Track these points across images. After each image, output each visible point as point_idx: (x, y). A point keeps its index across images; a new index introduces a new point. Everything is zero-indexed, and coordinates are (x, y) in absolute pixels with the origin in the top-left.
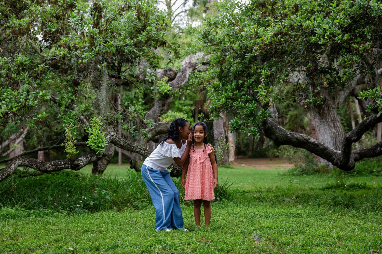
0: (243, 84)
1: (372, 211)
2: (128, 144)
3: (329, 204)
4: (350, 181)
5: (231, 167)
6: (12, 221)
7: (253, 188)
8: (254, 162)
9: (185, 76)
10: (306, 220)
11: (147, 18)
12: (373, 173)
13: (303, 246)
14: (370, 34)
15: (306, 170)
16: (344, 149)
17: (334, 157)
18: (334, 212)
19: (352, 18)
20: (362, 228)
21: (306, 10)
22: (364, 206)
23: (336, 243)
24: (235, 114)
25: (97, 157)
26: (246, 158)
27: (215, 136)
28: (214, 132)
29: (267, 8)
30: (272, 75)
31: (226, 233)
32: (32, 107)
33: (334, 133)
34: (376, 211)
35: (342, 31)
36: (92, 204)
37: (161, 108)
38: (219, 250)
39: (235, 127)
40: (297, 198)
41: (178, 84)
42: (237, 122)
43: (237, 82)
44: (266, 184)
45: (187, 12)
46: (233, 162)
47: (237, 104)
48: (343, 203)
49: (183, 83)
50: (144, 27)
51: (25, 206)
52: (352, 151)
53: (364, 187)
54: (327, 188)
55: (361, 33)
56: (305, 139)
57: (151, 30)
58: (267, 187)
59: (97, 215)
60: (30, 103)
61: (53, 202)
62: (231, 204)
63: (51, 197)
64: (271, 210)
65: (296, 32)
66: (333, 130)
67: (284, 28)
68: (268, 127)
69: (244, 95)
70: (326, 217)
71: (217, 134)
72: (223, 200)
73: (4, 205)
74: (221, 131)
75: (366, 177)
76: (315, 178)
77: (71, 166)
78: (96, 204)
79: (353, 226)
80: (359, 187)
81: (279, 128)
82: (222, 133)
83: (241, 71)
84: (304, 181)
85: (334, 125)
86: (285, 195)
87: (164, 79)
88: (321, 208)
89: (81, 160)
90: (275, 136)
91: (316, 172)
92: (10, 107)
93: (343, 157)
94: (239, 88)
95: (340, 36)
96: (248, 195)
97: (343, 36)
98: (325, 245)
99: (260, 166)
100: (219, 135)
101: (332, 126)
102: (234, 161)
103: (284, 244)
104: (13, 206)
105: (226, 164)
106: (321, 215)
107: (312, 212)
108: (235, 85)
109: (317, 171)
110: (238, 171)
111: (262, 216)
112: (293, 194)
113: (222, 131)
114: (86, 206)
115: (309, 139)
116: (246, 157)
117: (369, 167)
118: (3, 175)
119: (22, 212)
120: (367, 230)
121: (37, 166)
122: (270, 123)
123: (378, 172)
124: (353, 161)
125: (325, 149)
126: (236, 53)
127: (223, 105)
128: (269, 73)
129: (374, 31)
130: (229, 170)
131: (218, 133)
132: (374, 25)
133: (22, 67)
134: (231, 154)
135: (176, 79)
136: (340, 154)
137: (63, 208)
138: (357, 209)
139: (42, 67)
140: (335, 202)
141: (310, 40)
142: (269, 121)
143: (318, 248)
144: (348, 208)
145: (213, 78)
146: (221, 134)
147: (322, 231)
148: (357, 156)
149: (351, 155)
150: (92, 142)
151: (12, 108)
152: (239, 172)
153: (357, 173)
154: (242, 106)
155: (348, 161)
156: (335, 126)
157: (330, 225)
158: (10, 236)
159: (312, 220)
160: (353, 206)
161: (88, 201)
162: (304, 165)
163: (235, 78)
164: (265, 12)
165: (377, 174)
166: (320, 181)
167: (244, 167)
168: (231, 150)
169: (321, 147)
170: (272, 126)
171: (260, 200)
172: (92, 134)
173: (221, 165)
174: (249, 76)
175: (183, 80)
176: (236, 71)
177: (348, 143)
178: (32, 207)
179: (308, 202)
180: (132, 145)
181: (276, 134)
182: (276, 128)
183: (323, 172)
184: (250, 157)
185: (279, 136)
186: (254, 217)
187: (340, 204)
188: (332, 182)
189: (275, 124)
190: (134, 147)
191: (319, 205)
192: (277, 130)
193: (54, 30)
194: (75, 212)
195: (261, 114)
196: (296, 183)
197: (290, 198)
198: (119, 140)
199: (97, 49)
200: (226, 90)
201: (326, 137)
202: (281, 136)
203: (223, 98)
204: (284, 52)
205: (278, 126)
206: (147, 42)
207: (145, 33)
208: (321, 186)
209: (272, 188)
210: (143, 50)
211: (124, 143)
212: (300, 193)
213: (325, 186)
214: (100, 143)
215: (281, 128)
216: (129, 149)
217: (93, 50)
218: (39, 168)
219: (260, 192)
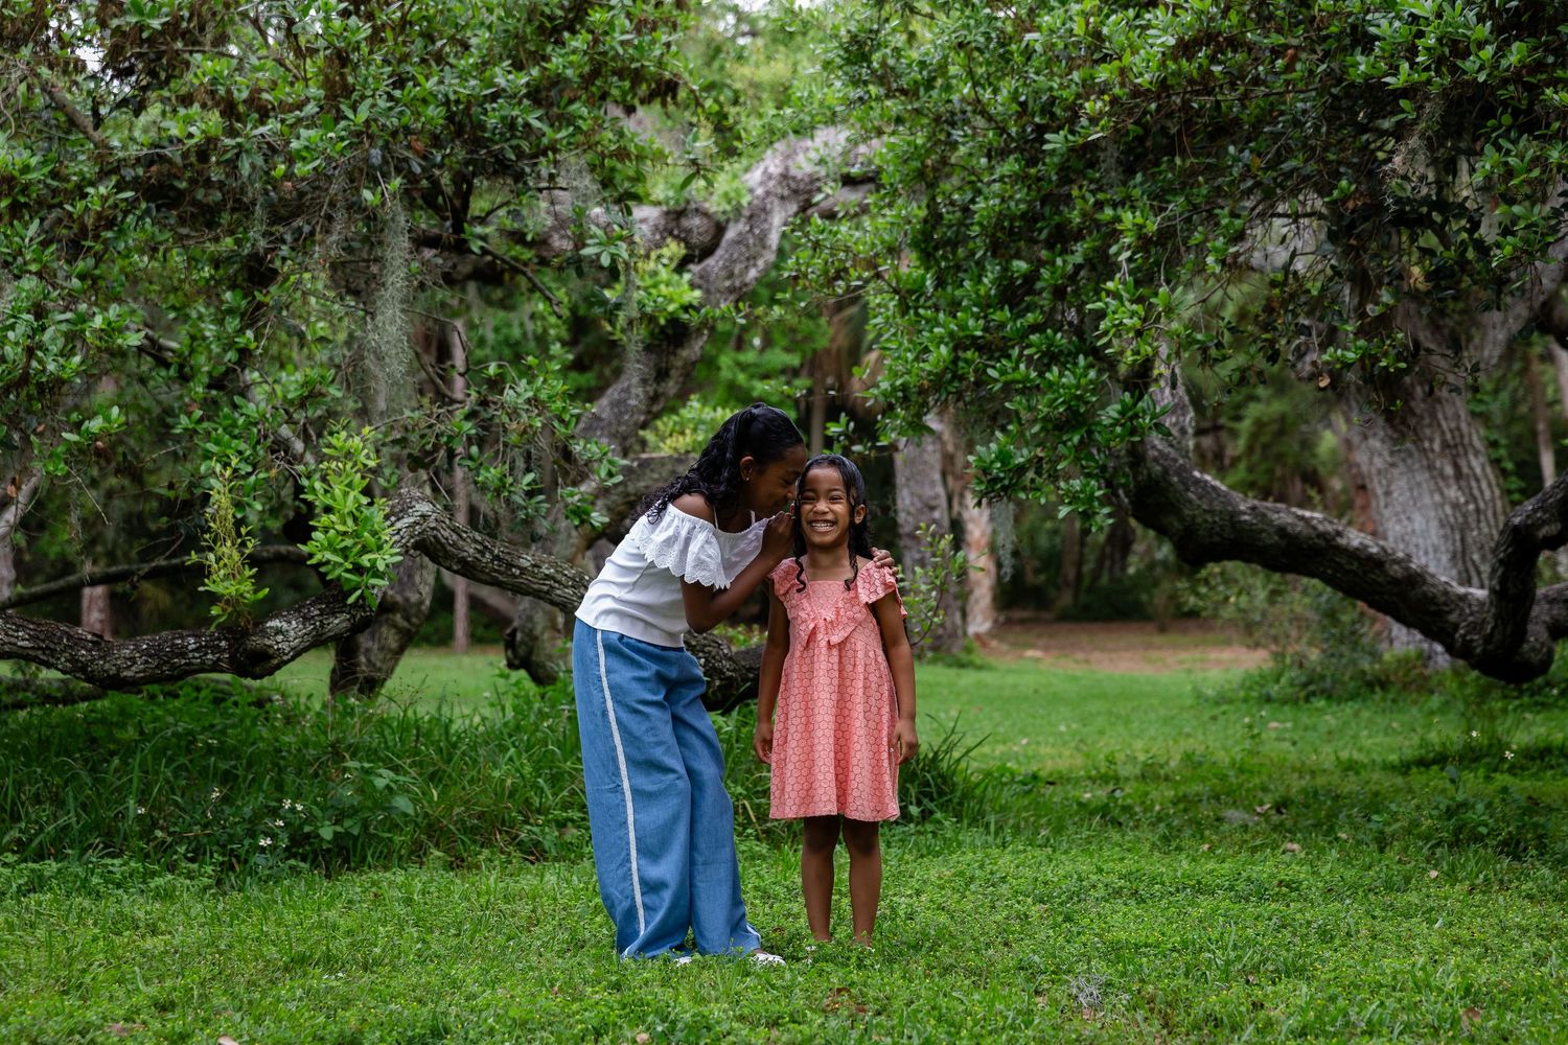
0: (1031, 278)
2: (497, 558)
3: (1427, 839)
4: (1527, 729)
5: (978, 661)
7: (1079, 761)
8: (1084, 638)
9: (762, 240)
10: (1318, 915)
13: (1303, 1034)
15: (1323, 677)
16: (1503, 581)
17: (1453, 617)
18: (1451, 877)
23: (1455, 1022)
24: (997, 418)
25: (353, 617)
26: (1049, 622)
27: (903, 517)
28: (898, 499)
30: (1165, 235)
31: (947, 970)
32: (59, 382)
33: (1456, 506)
35: (1498, 30)
36: (327, 832)
37: (651, 389)
39: (996, 480)
40: (1279, 807)
41: (731, 275)
42: (1003, 457)
43: (1006, 269)
44: (1139, 744)
46: (986, 639)
47: (1003, 372)
48: (1493, 832)
49: (753, 273)
50: (578, 11)
51: (19, 842)
52: (1541, 591)
54: (1423, 763)
56: (1323, 535)
57: (611, 24)
58: (1142, 757)
59: (354, 885)
60: (51, 367)
61: (148, 827)
62: (971, 836)
63: (140, 803)
64: (1157, 865)
65: (1279, 31)
66: (1453, 493)
67: (1226, 12)
68: (1149, 475)
69: (1035, 328)
70: (1413, 898)
71: (912, 509)
72: (938, 815)
76: (1365, 714)
77: (232, 659)
78: (347, 834)
79: (1538, 942)
81: (1197, 482)
82: (933, 503)
83: (1023, 216)
84: (1314, 728)
85: (1456, 466)
86: (1225, 794)
87: (665, 251)
88: (1392, 854)
89: (279, 631)
90: (1182, 519)
93: (1496, 617)
94: (1013, 294)
95: (1488, 52)
97: (1500, 52)
98: (1408, 1028)
100: (920, 511)
101: (1449, 470)
102: (991, 634)
103: (1218, 1023)
105: (955, 650)
106: (1389, 887)
107: (1350, 874)
108: (997, 282)
109: (1375, 684)
110: (1011, 679)
111: (1118, 892)
112: (1265, 790)
114: (302, 847)
115: (1339, 534)
116: (1046, 616)
119: (7, 871)
121: (73, 660)
122: (1155, 460)
124: (1544, 636)
125: (1415, 579)
126: (1002, 130)
127: (940, 376)
128: (1152, 226)
130: (968, 678)
131: (919, 505)
133: (10, 197)
134: (977, 601)
135: (720, 252)
136: (1481, 604)
137: (197, 855)
138: (1561, 863)
139: (104, 199)
140: (1458, 830)
141: (1344, 70)
142: (1154, 447)
144: (1517, 858)
145: (893, 251)
146: (933, 509)
147: (1390, 964)
148: (1559, 611)
149: (1536, 611)
150: (331, 547)
152: (1015, 686)
154: (1027, 378)
155: (1521, 634)
156: (1459, 475)
157: (1430, 935)
159: (1350, 913)
160: (1542, 849)
161: (310, 819)
162: (1314, 655)
163: (996, 248)
166: (1388, 731)
167: (1037, 660)
168: (978, 584)
169: (1396, 571)
170: (1166, 472)
171: (1110, 816)
172: (328, 510)
173: (930, 654)
174: (1062, 238)
175: (752, 259)
176: (1001, 216)
177: (1520, 554)
178: (53, 849)
179: (1331, 830)
180: (515, 562)
181: (1187, 512)
182: (1183, 482)
183: (1405, 687)
184: (1065, 617)
185: (1199, 520)
186: (1077, 896)
187: (1478, 838)
188: (1446, 732)
189: (1181, 461)
190: (523, 570)
191: (1382, 843)
192: (1188, 490)
193: (156, 24)
194: (252, 873)
195: (1116, 415)
196: (1278, 739)
197: (1250, 809)
198: (455, 537)
199: (363, 113)
200: (955, 306)
201: (1418, 522)
202: (1206, 521)
203: (941, 341)
204: (1223, 129)
205: (1197, 474)
206: (588, 80)
207: (579, 42)
208: (1392, 751)
209: (1167, 763)
210: (570, 120)
211: (479, 551)
212: (1296, 784)
213: (1410, 753)
214: (365, 550)
215: (1206, 482)
216: (501, 578)
217: (340, 117)
218: (83, 669)
219: (1110, 778)
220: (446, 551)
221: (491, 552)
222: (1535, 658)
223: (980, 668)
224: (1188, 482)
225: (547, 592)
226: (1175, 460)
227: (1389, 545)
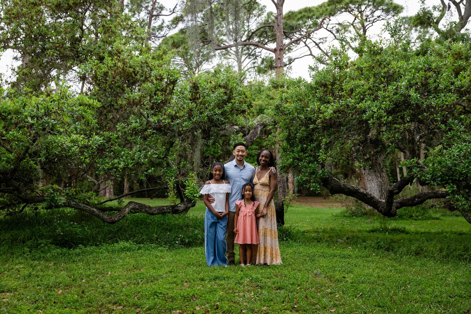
0: (307, 148)
1: (407, 255)
3: (373, 248)
4: (393, 224)
6: (128, 253)
7: (312, 228)
9: (257, 133)
10: (354, 262)
11: (231, 92)
12: (413, 218)
13: (352, 283)
14: (409, 117)
15: (355, 212)
16: (388, 199)
17: (379, 205)
18: (377, 255)
19: (395, 104)
20: (397, 270)
21: (359, 92)
22: (401, 250)
23: (376, 282)
24: (300, 172)
29: (328, 88)
30: (330, 142)
31: (294, 270)
32: (143, 164)
33: (380, 182)
34: (410, 255)
35: (387, 114)
36: (187, 241)
38: (291, 284)
39: (300, 183)
40: (348, 238)
41: (251, 139)
42: (301, 179)
43: (302, 146)
44: (322, 225)
45: (256, 68)
47: (302, 164)
48: (384, 247)
49: (255, 139)
50: (230, 99)
51: (136, 241)
52: (394, 201)
53: (403, 231)
54: (373, 231)
55: (402, 115)
56: (356, 190)
57: (235, 102)
58: (323, 228)
59: (193, 250)
60: (142, 161)
61: (157, 239)
62: (295, 244)
63: (156, 235)
64: (327, 250)
65: (351, 110)
66: (380, 180)
67: (341, 106)
69: (307, 156)
70: (370, 259)
72: (289, 240)
73: (120, 240)
75: (406, 221)
76: (363, 220)
77: (172, 211)
78: (190, 241)
79: (391, 268)
80: (399, 231)
81: (334, 179)
83: (306, 137)
84: (353, 222)
85: (380, 175)
86: (338, 236)
87: (239, 134)
88: (367, 250)
89: (180, 206)
91: (364, 214)
92: (127, 163)
93: (387, 206)
94: (303, 150)
95: (386, 118)
96: (308, 235)
97: (388, 118)
98: (369, 283)
99: (316, 204)
100: (281, 177)
101: (379, 176)
103: (339, 281)
104: (127, 240)
106: (367, 257)
107: (360, 254)
108: (301, 148)
109: (366, 214)
110: (297, 209)
111: (321, 256)
112: (345, 235)
114: (183, 242)
115: (359, 190)
117: (409, 212)
118: (120, 216)
119: (135, 246)
120: (401, 272)
121: (145, 210)
123: (417, 216)
124: (395, 209)
125: (372, 198)
126: (302, 122)
127: (291, 164)
128: (328, 141)
129: (412, 114)
132: (412, 110)
133: (135, 132)
135: (249, 135)
136: (384, 203)
137: (166, 244)
138: (395, 253)
139: (150, 132)
140: (379, 246)
141: (362, 117)
143: (363, 285)
144: (388, 251)
145: (282, 141)
146: (283, 177)
147: (366, 271)
148: (398, 204)
149: (394, 204)
150: (189, 193)
151: (128, 165)
152: (298, 211)
153: (399, 217)
154: (306, 165)
155: (391, 209)
156: (381, 176)
157: (373, 266)
158: (134, 266)
159: (360, 261)
160: (392, 250)
161: (184, 238)
162: (354, 208)
163: (300, 142)
164: (326, 91)
165: (416, 218)
166: (367, 223)
169: (369, 196)
171: (319, 240)
172: (188, 186)
174: (312, 141)
175: (255, 136)
176: (302, 137)
177: (391, 195)
178: (142, 242)
179: (356, 245)
181: (332, 185)
182: (331, 179)
183: (370, 215)
186: (314, 256)
187: (382, 248)
188: (377, 225)
191: (365, 248)
193: (159, 102)
194: (175, 247)
196: (347, 224)
197: (342, 239)
199: (195, 119)
200: (293, 152)
201: (373, 185)
202: (335, 186)
203: (291, 158)
204: (340, 124)
206: (231, 111)
207: (230, 105)
208: (368, 228)
209: (327, 229)
210: (228, 118)
212: (350, 234)
213: (371, 229)
214: (195, 193)
217: (191, 120)
218: (147, 212)
219: (317, 232)
222: (393, 213)
227: (368, 191)
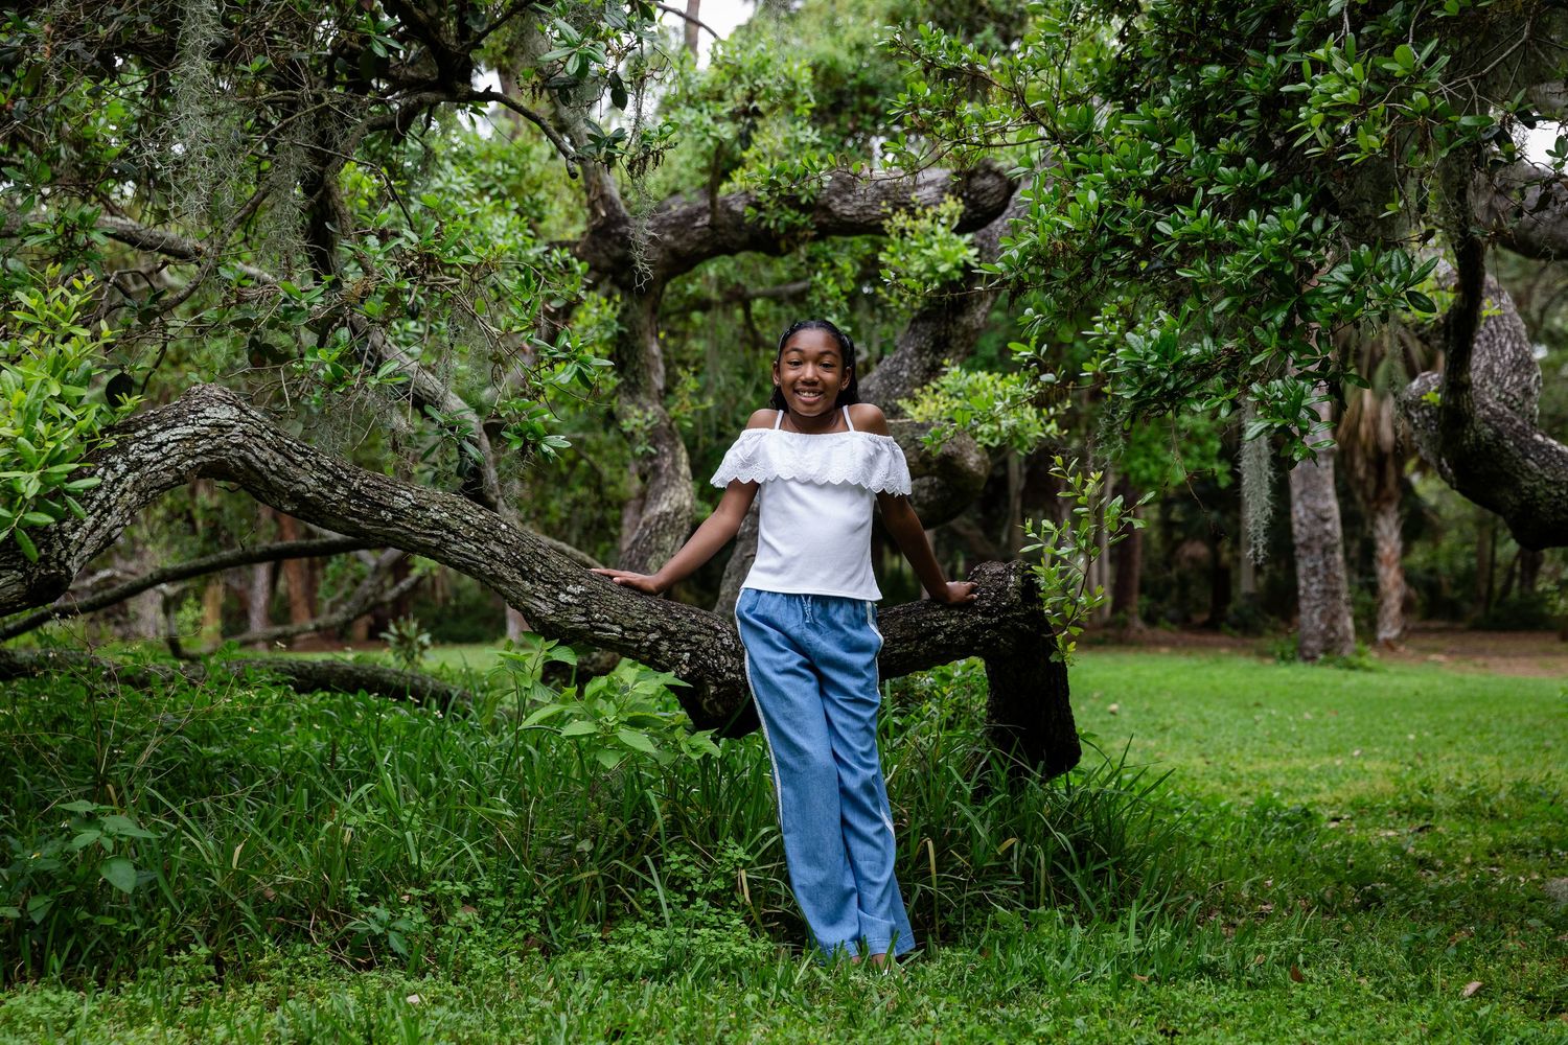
0: (1230, 88)
2: (357, 494)
5: (1368, 663)
8: (1490, 645)
25: (29, 576)
26: (1462, 631)
27: (1296, 528)
28: (1294, 510)
37: (927, 361)
46: (1394, 644)
68: (1478, 439)
71: (1305, 521)
74: (1321, 505)
81: (1539, 447)
82: (1327, 515)
87: (943, 209)
90: (1518, 492)
99: (1512, 661)
100: (1314, 523)
102: (1399, 639)
105: (1346, 653)
113: (1329, 509)
116: (1461, 625)
122: (1486, 421)
130: (1355, 679)
131: (1312, 517)
134: (1387, 611)
142: (1484, 406)
146: (1325, 520)
152: (1398, 688)
167: (1439, 663)
168: (1388, 594)
170: (1499, 435)
173: (1321, 657)
180: (386, 501)
181: (1525, 483)
182: (1521, 446)
184: (1477, 627)
185: (1540, 493)
189: (1519, 423)
190: (399, 514)
192: (1526, 456)
195: (1344, 279)
198: (280, 460)
202: (1550, 495)
205: (1539, 437)
209: (1496, 793)
211: (325, 484)
215: (1551, 446)
216: (363, 525)
220: (268, 483)
221: (348, 485)
223: (1369, 670)
224: (1526, 447)
225: (437, 547)
226: (1512, 421)
